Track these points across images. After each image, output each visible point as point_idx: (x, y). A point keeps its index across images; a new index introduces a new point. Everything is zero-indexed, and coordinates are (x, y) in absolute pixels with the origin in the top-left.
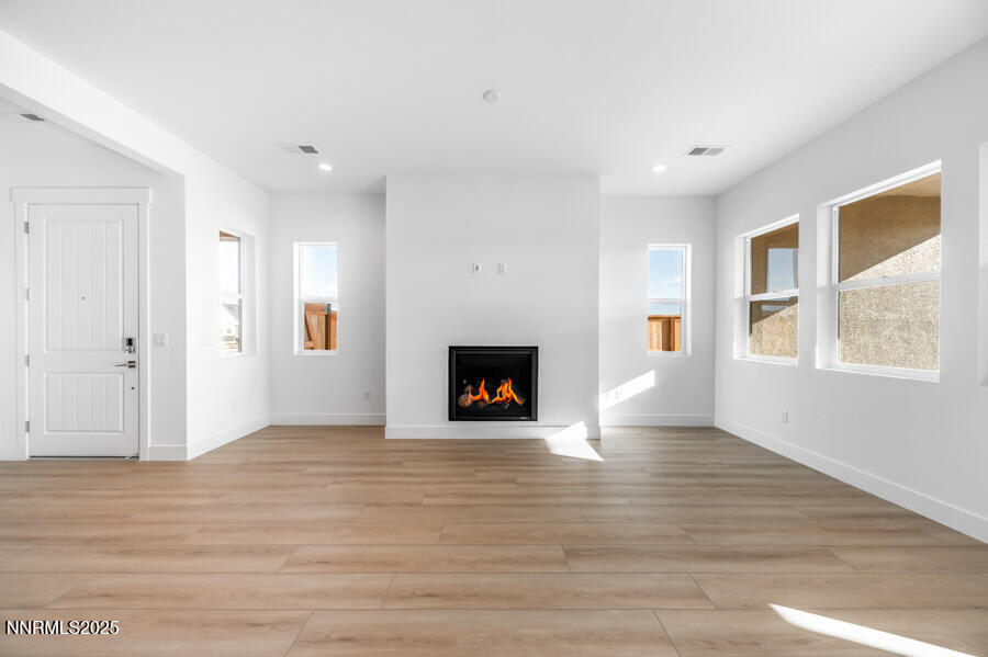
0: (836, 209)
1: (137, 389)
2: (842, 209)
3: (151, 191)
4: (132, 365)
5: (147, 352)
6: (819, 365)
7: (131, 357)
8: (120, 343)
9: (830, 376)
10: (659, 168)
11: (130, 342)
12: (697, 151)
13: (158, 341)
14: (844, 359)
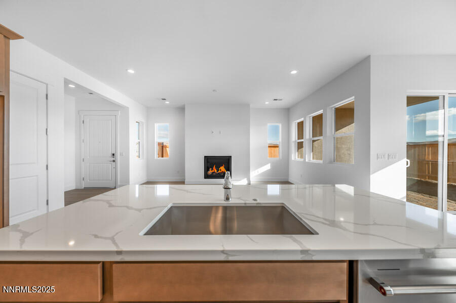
0: (311, 117)
1: (116, 168)
2: (313, 117)
3: (120, 112)
4: (114, 161)
5: (118, 158)
6: (307, 161)
7: (114, 159)
8: (110, 155)
9: (310, 164)
10: (267, 103)
11: (113, 155)
12: (275, 100)
13: (121, 154)
14: (313, 158)
